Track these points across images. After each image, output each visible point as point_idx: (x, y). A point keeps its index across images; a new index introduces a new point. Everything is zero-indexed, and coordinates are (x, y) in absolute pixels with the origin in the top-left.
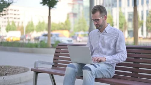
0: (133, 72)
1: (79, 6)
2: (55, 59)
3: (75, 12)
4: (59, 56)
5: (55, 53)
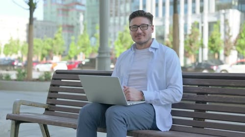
2: (51, 98)
4: (57, 92)
5: (51, 86)
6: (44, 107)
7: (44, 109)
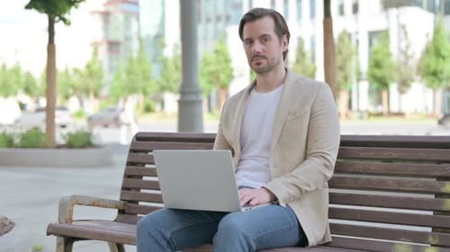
0: (434, 229)
1: (127, 19)
2: (128, 189)
3: (114, 36)
4: (141, 177)
5: (127, 164)
6: (117, 207)
7: (117, 211)
